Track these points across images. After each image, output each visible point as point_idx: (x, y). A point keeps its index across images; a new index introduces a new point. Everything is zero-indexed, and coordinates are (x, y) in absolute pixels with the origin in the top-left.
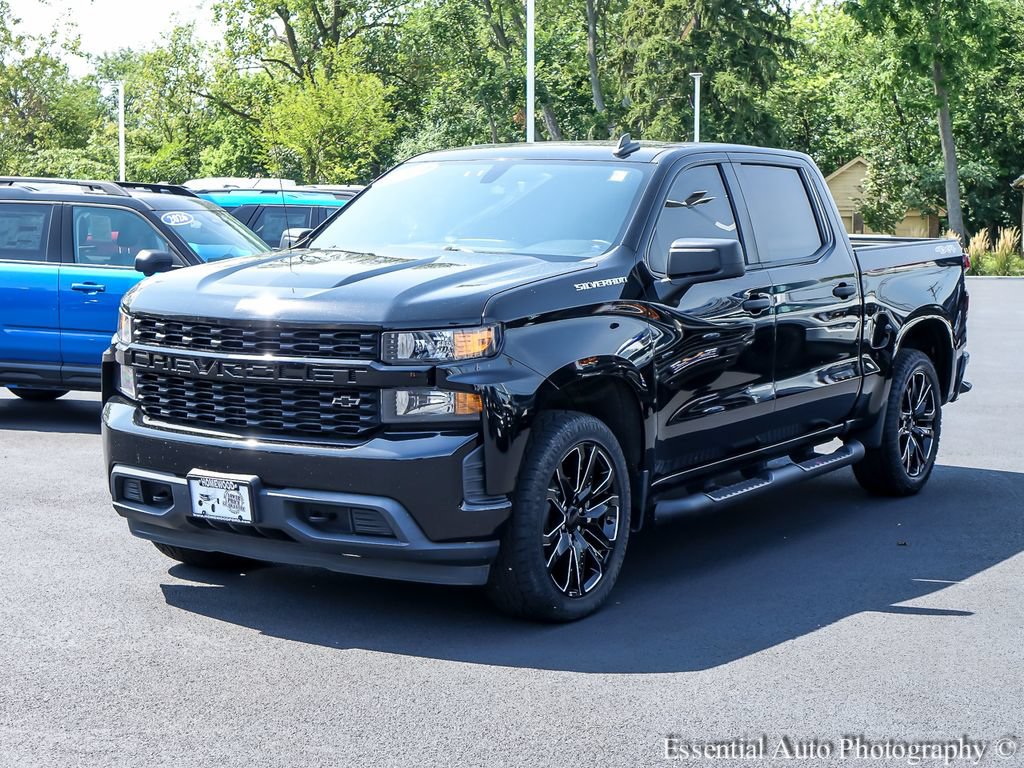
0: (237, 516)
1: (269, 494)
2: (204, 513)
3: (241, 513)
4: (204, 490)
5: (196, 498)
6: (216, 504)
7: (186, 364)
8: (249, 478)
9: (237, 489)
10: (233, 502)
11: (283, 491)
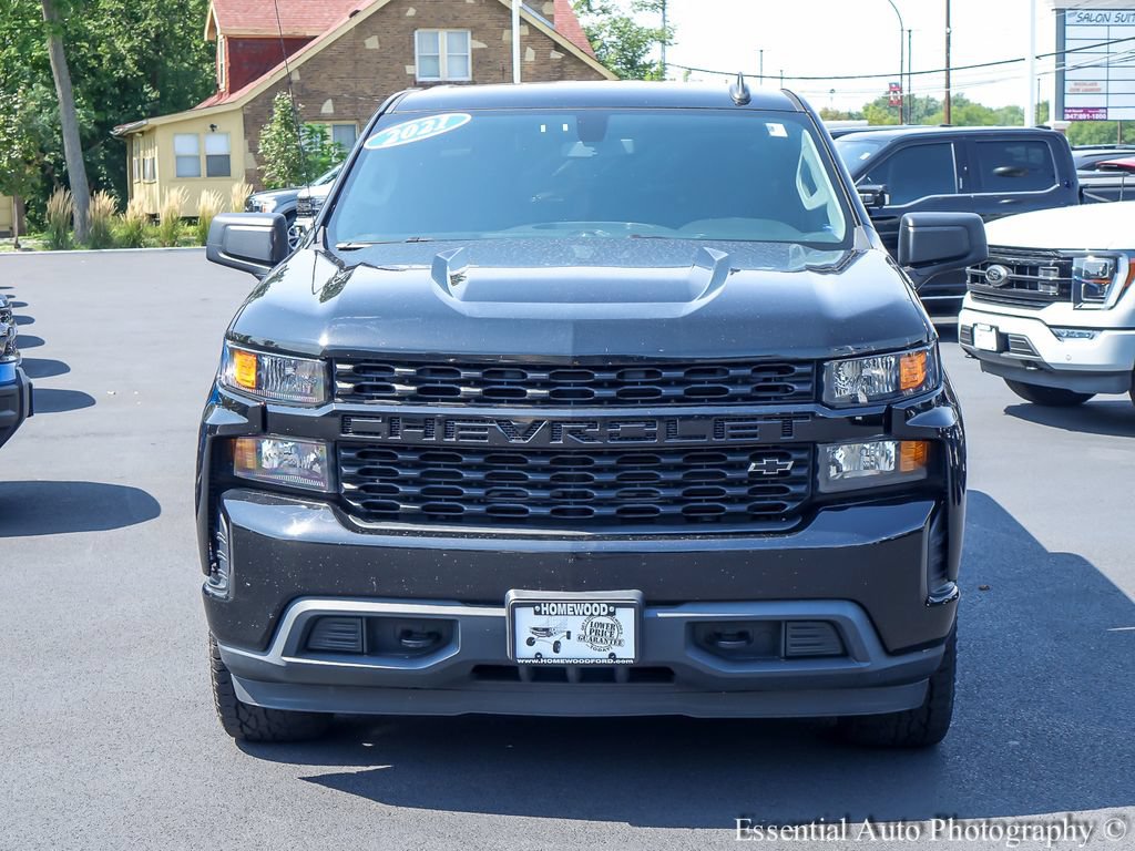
0: (606, 654)
1: (660, 615)
2: (539, 656)
3: (615, 649)
4: (541, 622)
5: (523, 634)
6: (564, 641)
7: (480, 429)
8: (633, 595)
9: (611, 614)
10: (596, 634)
11: (681, 608)
